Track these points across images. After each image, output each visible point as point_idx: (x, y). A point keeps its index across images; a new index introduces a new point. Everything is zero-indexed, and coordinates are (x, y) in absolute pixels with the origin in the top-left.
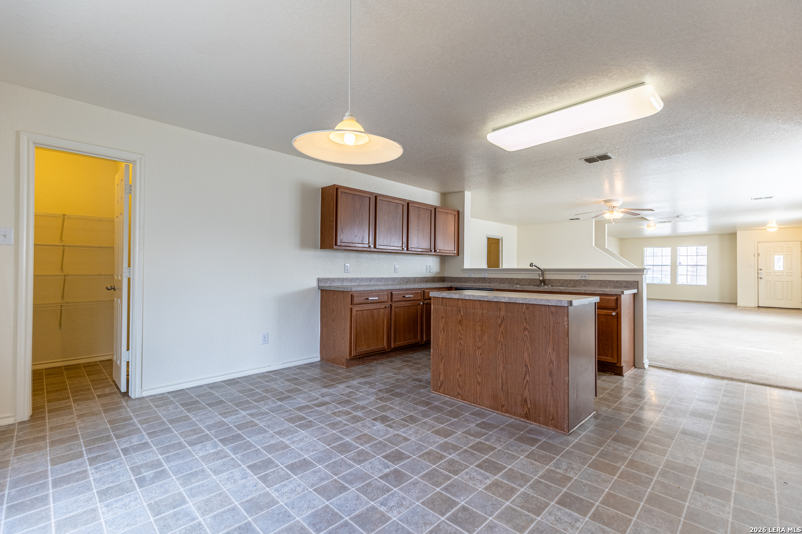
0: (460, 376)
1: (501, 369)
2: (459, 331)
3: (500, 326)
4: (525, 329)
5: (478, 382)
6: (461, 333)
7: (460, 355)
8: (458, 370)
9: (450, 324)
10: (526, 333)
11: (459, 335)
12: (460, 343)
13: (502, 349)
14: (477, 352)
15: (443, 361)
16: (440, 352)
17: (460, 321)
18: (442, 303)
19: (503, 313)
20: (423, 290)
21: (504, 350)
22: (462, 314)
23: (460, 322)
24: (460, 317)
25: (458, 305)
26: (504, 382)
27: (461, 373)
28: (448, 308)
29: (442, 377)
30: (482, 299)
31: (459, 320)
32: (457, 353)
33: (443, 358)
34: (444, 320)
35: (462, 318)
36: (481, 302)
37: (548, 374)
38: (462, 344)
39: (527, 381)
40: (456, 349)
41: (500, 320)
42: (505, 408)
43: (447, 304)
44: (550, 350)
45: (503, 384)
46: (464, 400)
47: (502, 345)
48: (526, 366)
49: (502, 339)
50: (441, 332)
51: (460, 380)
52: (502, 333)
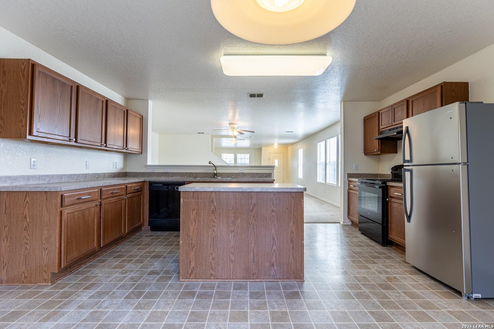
0: (213, 259)
1: (253, 245)
2: (212, 220)
3: (252, 211)
4: (273, 211)
5: (232, 260)
6: (214, 222)
7: (213, 241)
8: (211, 254)
9: (202, 215)
10: (274, 214)
11: (212, 223)
12: (213, 230)
13: (253, 229)
14: (231, 235)
15: (194, 249)
16: (191, 242)
17: (213, 210)
18: (193, 196)
19: (254, 201)
20: (126, 185)
21: (255, 230)
22: (215, 204)
23: (213, 212)
24: (213, 207)
25: (210, 197)
26: (255, 254)
27: (214, 256)
28: (200, 201)
29: (193, 264)
30: (237, 191)
31: (212, 210)
32: (210, 239)
33: (194, 246)
34: (195, 212)
35: (215, 208)
36: (234, 193)
37: (290, 241)
38: (215, 230)
39: (274, 250)
40: (209, 236)
41: (252, 206)
42: (256, 275)
43: (199, 197)
44: (291, 224)
45: (254, 257)
46: (217, 279)
47: (254, 226)
48: (274, 239)
49: (254, 221)
50: (192, 223)
51: (213, 262)
52: (254, 216)
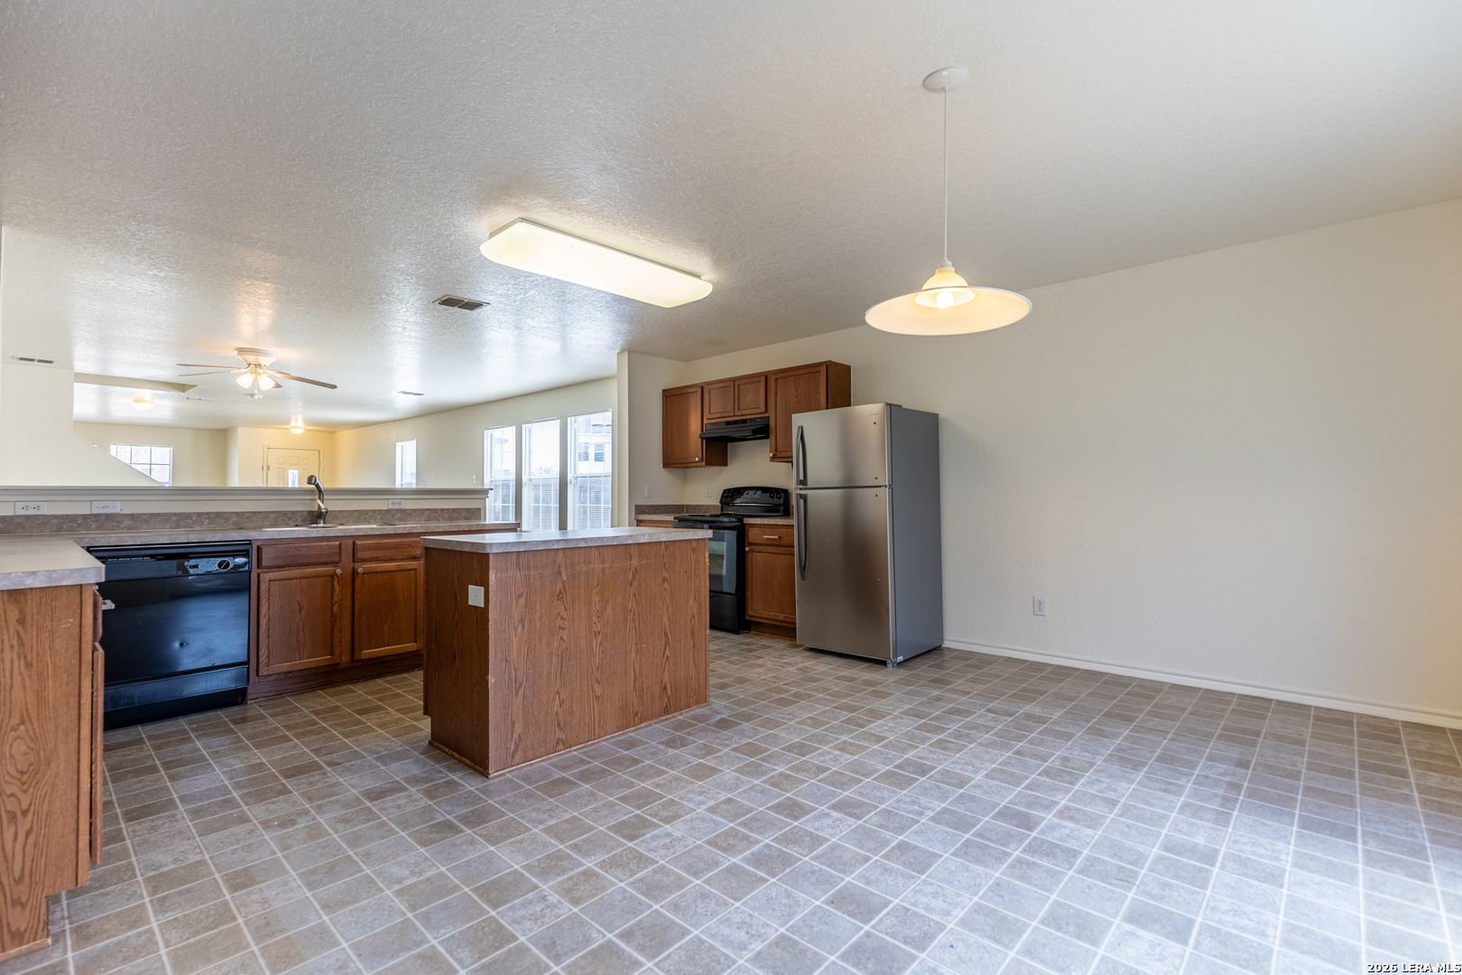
0: (562, 703)
1: (633, 655)
2: (559, 613)
3: (631, 585)
4: (664, 580)
5: (597, 698)
6: (562, 618)
7: (562, 662)
8: (558, 693)
9: (538, 606)
10: (666, 585)
11: (559, 622)
12: (561, 638)
13: (634, 621)
14: (594, 643)
15: (521, 691)
16: (514, 674)
17: (560, 593)
18: (518, 564)
19: (635, 562)
21: (637, 622)
22: (565, 578)
23: (560, 596)
24: (560, 585)
25: (555, 562)
26: (638, 675)
27: (563, 697)
28: (533, 573)
29: (518, 729)
30: (609, 543)
31: (558, 592)
32: (554, 659)
33: (521, 685)
34: (522, 601)
35: (564, 587)
36: (600, 549)
37: (689, 634)
38: (565, 638)
39: (667, 658)
40: (552, 653)
41: (631, 574)
42: (639, 716)
43: (531, 564)
44: (691, 602)
45: (635, 679)
46: (570, 747)
47: (635, 615)
48: (666, 635)
49: (635, 605)
50: (516, 629)
51: (560, 712)
52: (635, 595)
